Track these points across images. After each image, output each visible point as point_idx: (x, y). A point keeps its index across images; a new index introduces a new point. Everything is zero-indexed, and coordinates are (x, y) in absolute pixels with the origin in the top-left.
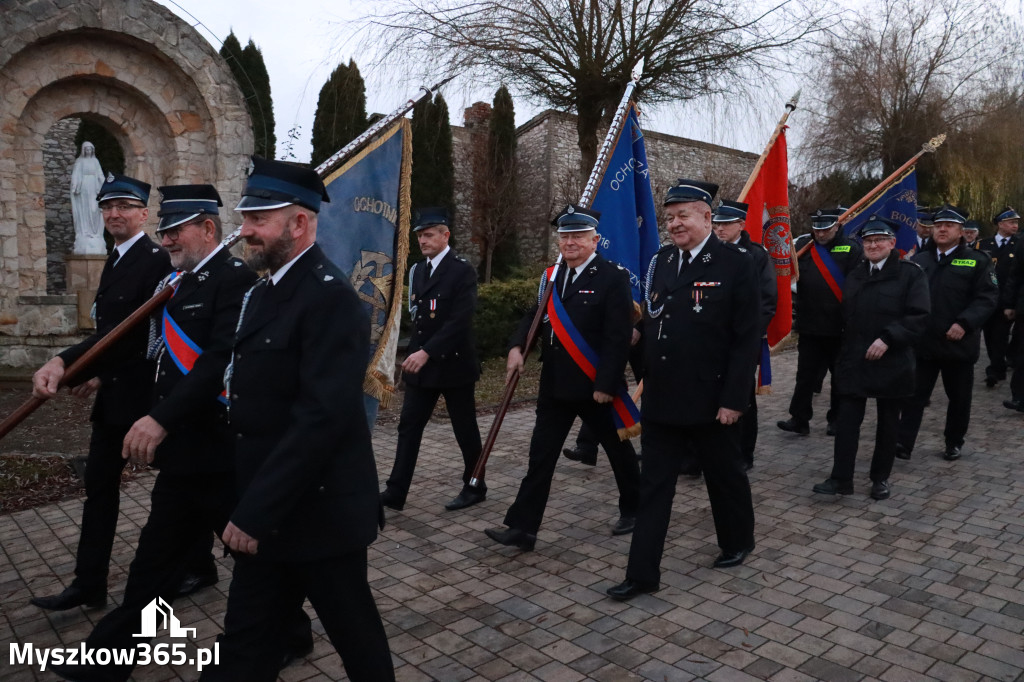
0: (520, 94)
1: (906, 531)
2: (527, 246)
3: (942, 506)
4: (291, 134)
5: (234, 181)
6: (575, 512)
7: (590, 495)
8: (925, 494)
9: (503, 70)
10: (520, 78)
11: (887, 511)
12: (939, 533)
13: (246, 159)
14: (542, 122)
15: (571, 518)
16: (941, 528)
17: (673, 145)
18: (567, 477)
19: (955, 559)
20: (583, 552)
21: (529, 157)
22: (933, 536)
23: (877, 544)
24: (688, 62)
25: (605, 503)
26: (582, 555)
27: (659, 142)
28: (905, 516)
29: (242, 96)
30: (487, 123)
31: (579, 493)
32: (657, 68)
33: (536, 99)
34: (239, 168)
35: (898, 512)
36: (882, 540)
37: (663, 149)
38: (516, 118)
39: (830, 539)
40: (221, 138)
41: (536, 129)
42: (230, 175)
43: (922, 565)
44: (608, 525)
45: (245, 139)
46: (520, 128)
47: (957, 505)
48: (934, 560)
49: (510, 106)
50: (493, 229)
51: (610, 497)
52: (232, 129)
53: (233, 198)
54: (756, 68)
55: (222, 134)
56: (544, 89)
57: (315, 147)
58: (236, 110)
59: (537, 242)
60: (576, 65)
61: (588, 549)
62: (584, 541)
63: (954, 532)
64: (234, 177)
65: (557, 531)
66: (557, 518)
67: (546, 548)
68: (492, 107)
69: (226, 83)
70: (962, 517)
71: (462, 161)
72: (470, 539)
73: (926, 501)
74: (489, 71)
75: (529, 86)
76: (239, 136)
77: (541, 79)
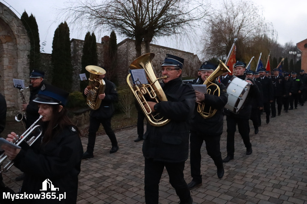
0: (118, 33)
1: (237, 172)
2: (120, 80)
3: (248, 163)
4: (43, 44)
5: (23, 58)
6: (130, 169)
7: (135, 162)
8: (242, 159)
9: (112, 26)
10: (118, 28)
11: (232, 166)
12: (248, 173)
13: (28, 52)
14: (125, 42)
15: (128, 172)
16: (248, 171)
17: (165, 50)
18: (128, 156)
19: (254, 182)
20: (131, 184)
21: (121, 53)
22: (246, 174)
23: (228, 178)
24: (169, 24)
25: (140, 166)
26: (131, 185)
27: (161, 49)
28: (237, 167)
29: (26, 31)
30: (108, 42)
31: (131, 162)
32: (159, 26)
33: (123, 35)
34: (25, 55)
35: (234, 166)
36: (229, 176)
37: (162, 51)
38: (117, 41)
39: (214, 177)
40: (19, 45)
41: (123, 44)
42: (22, 57)
43: (243, 185)
44: (140, 174)
45: (27, 45)
46: (118, 44)
47: (253, 162)
48: (247, 183)
49: (115, 37)
50: (110, 75)
51: (141, 163)
52: (23, 42)
53: (23, 64)
54: (189, 26)
55: (19, 43)
56: (125, 32)
57: (53, 49)
58: (24, 36)
59: (124, 79)
60: (135, 24)
61: (133, 183)
62: (132, 180)
63: (252, 172)
64: (24, 57)
65: (123, 176)
66: (123, 171)
67: (118, 183)
68: (110, 37)
69: (20, 27)
70: (254, 167)
71: (101, 54)
72: (93, 180)
73: (243, 162)
74: (108, 26)
75: (120, 31)
76: (25, 44)
77: (124, 28)
